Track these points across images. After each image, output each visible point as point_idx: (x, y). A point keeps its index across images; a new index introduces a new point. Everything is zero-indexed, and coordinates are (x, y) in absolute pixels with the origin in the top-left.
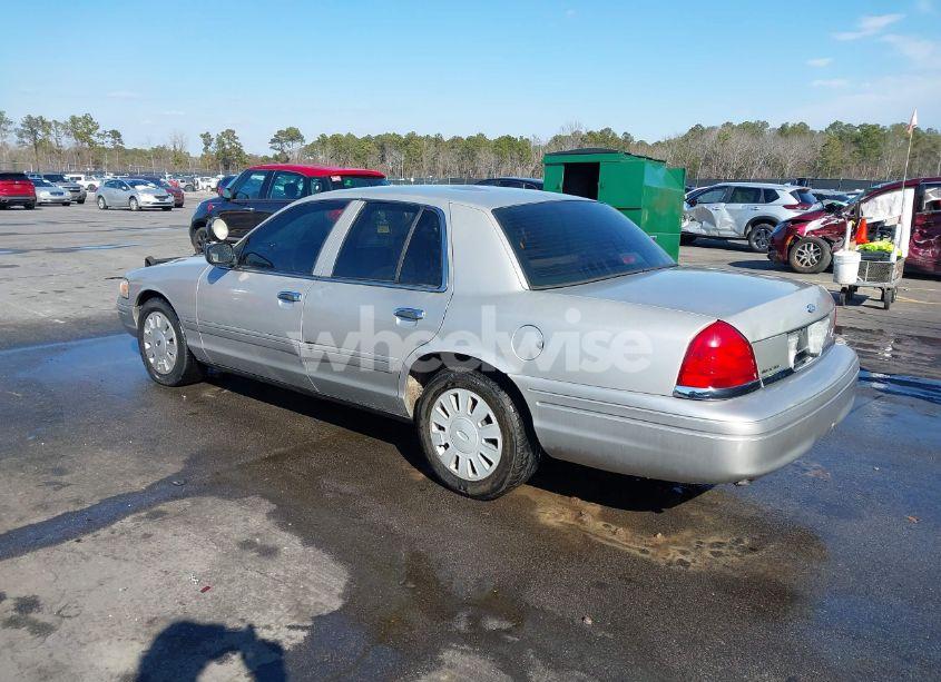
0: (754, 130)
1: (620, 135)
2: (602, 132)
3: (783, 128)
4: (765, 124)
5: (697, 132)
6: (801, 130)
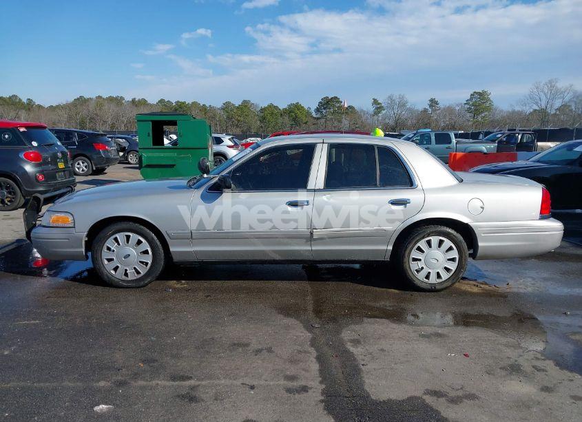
0: (117, 101)
1: (24, 100)
2: (10, 98)
3: (133, 101)
4: (122, 98)
5: (81, 101)
6: (143, 102)
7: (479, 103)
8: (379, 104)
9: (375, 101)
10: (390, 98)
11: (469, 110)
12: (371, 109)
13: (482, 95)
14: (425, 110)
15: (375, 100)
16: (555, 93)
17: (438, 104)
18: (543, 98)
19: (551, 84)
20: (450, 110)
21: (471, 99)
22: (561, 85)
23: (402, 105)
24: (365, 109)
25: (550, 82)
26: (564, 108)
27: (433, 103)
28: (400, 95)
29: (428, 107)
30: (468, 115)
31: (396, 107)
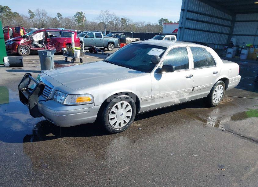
7: (80, 17)
8: (32, 13)
9: (30, 12)
10: (38, 10)
11: (76, 20)
12: (28, 15)
13: (81, 14)
14: (56, 19)
15: (29, 10)
16: (109, 16)
17: (61, 16)
18: (104, 17)
19: (107, 12)
20: (67, 19)
21: (76, 15)
22: (111, 13)
23: (45, 15)
24: (25, 15)
25: (107, 11)
26: (111, 22)
27: (59, 15)
28: (42, 10)
29: (57, 17)
30: (76, 22)
31: (41, 15)
